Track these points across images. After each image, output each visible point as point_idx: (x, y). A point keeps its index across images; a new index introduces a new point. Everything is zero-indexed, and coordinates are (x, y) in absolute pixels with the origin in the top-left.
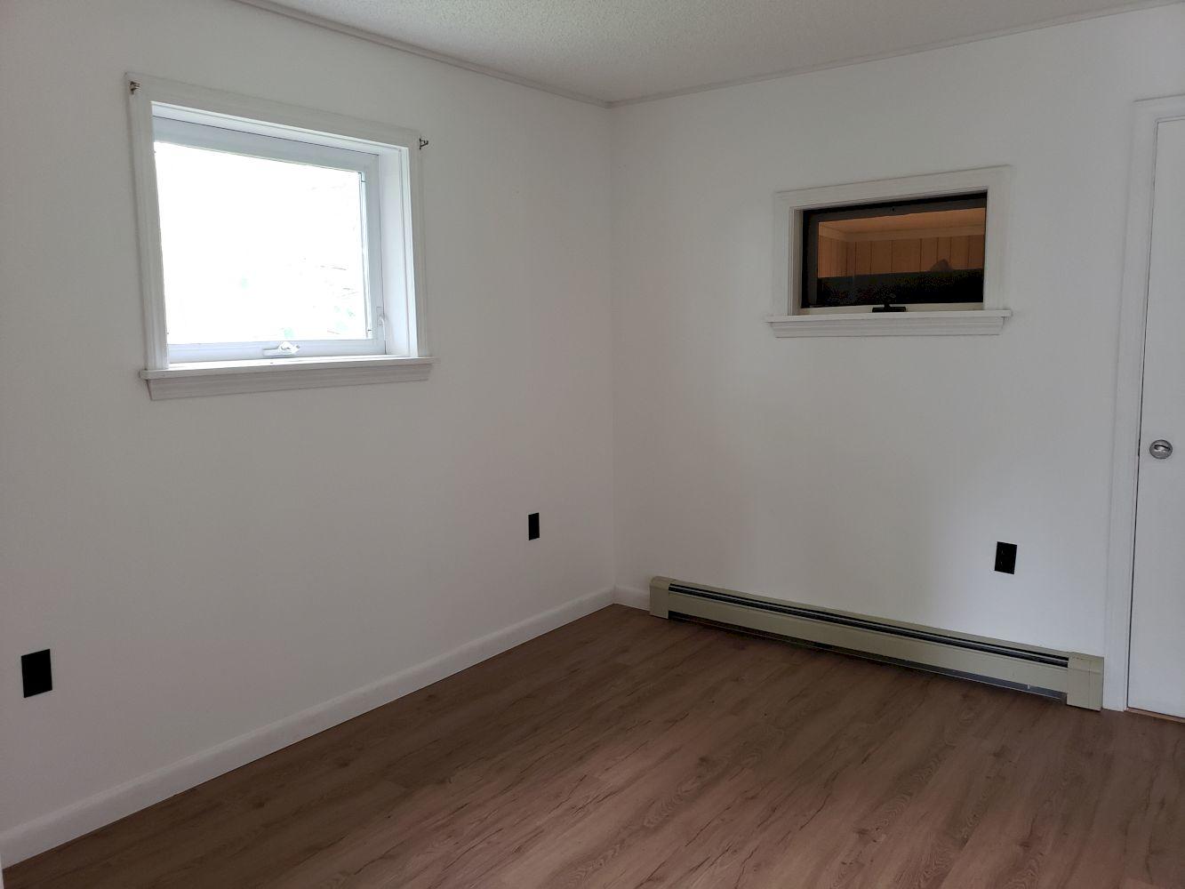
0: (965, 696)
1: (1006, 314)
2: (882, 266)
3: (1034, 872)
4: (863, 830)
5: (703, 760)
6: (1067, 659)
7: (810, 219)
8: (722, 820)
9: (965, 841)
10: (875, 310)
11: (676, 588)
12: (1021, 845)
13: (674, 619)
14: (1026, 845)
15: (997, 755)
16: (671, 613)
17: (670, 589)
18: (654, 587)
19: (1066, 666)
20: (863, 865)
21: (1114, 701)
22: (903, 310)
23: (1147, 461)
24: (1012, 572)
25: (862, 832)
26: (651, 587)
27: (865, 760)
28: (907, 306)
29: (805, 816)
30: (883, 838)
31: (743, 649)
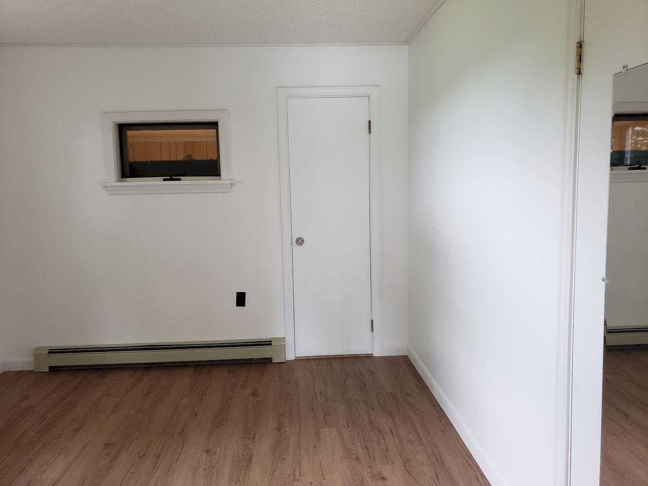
0: (229, 371)
1: (232, 182)
2: (166, 156)
3: (286, 439)
4: (207, 450)
5: (106, 445)
6: (271, 341)
7: (122, 129)
8: (131, 473)
9: (254, 438)
10: (165, 180)
11: (52, 352)
12: (277, 430)
13: (54, 371)
14: (279, 429)
15: (253, 394)
16: (50, 368)
17: (49, 353)
18: (37, 355)
19: (271, 344)
20: (214, 467)
21: (290, 356)
22: (179, 180)
23: (296, 247)
24: (244, 306)
25: (208, 451)
26: (34, 355)
27: (195, 416)
28: (181, 178)
29: (176, 454)
30: (219, 450)
31: (105, 377)
